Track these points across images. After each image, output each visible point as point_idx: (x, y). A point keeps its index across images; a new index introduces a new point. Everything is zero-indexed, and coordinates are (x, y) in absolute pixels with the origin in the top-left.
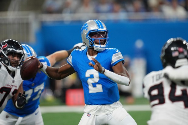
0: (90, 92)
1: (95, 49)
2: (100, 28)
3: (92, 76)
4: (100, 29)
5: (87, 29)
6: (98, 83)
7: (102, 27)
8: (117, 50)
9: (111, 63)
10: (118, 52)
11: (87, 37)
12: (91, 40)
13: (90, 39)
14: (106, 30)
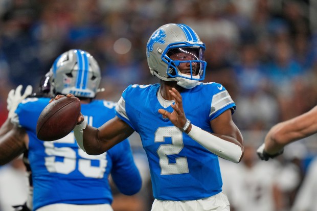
0: (163, 172)
1: (179, 83)
2: (190, 39)
3: (168, 141)
4: (191, 42)
5: (162, 42)
6: (180, 155)
7: (195, 40)
8: (220, 87)
9: (209, 113)
10: (222, 90)
11: (163, 56)
12: (172, 63)
13: (169, 61)
14: (203, 45)
